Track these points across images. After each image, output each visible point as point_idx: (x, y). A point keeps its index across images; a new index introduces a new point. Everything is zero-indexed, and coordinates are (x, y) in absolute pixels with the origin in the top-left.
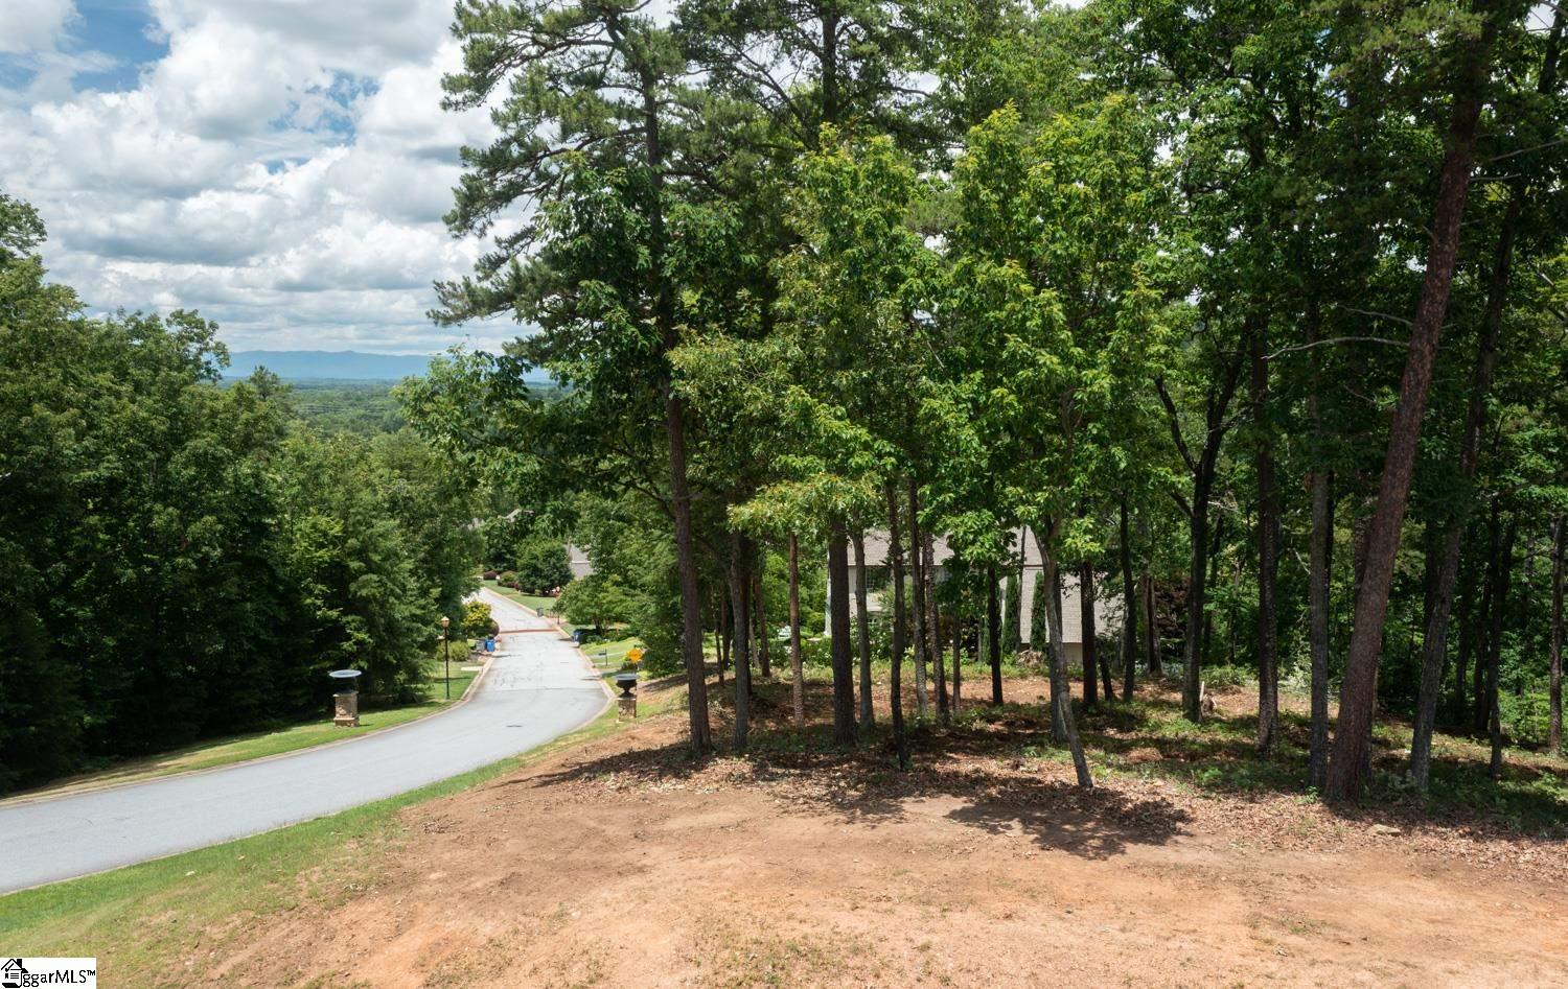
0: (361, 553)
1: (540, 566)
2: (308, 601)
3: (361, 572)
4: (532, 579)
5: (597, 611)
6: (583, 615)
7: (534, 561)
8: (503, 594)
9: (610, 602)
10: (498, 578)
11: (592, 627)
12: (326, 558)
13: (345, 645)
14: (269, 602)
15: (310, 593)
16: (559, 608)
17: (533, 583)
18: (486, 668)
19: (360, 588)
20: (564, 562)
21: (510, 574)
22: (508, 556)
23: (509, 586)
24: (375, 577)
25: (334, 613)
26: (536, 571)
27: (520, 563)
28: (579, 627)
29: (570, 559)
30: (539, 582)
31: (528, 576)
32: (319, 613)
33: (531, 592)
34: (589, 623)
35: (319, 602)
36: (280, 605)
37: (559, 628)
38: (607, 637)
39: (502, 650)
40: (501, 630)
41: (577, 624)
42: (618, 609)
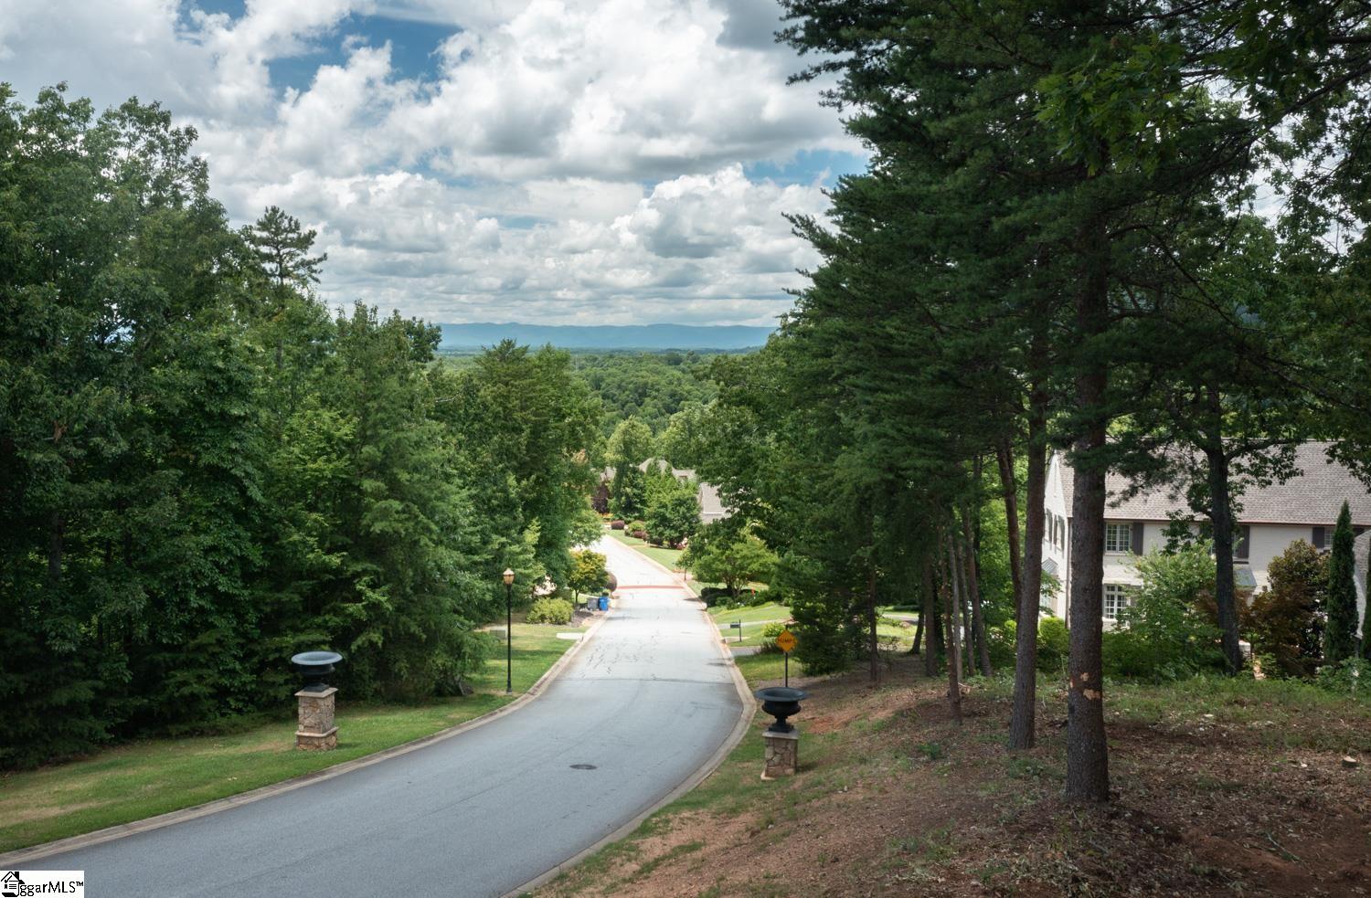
0: (380, 469)
1: (668, 515)
2: (296, 537)
3: (378, 496)
4: (661, 529)
5: (729, 568)
6: (714, 571)
7: (662, 510)
8: (628, 544)
9: (744, 557)
10: (626, 527)
11: (722, 586)
12: (328, 474)
13: (352, 608)
14: (237, 536)
15: (298, 524)
16: (685, 563)
17: (661, 534)
18: (588, 635)
19: (375, 520)
20: (695, 512)
21: (638, 524)
22: (639, 506)
23: (637, 537)
24: (397, 505)
25: (335, 560)
26: (664, 521)
27: (647, 511)
28: (708, 585)
29: (701, 509)
30: (667, 532)
31: (656, 526)
32: (311, 556)
33: (658, 543)
34: (717, 580)
35: (311, 540)
36: (253, 540)
37: (684, 585)
38: (740, 601)
39: (618, 609)
40: (619, 584)
41: (705, 581)
42: (755, 566)
